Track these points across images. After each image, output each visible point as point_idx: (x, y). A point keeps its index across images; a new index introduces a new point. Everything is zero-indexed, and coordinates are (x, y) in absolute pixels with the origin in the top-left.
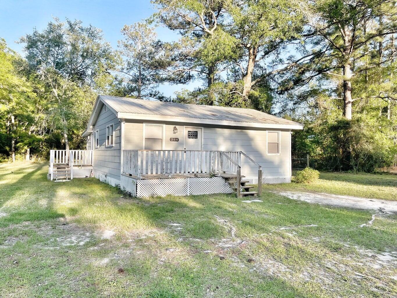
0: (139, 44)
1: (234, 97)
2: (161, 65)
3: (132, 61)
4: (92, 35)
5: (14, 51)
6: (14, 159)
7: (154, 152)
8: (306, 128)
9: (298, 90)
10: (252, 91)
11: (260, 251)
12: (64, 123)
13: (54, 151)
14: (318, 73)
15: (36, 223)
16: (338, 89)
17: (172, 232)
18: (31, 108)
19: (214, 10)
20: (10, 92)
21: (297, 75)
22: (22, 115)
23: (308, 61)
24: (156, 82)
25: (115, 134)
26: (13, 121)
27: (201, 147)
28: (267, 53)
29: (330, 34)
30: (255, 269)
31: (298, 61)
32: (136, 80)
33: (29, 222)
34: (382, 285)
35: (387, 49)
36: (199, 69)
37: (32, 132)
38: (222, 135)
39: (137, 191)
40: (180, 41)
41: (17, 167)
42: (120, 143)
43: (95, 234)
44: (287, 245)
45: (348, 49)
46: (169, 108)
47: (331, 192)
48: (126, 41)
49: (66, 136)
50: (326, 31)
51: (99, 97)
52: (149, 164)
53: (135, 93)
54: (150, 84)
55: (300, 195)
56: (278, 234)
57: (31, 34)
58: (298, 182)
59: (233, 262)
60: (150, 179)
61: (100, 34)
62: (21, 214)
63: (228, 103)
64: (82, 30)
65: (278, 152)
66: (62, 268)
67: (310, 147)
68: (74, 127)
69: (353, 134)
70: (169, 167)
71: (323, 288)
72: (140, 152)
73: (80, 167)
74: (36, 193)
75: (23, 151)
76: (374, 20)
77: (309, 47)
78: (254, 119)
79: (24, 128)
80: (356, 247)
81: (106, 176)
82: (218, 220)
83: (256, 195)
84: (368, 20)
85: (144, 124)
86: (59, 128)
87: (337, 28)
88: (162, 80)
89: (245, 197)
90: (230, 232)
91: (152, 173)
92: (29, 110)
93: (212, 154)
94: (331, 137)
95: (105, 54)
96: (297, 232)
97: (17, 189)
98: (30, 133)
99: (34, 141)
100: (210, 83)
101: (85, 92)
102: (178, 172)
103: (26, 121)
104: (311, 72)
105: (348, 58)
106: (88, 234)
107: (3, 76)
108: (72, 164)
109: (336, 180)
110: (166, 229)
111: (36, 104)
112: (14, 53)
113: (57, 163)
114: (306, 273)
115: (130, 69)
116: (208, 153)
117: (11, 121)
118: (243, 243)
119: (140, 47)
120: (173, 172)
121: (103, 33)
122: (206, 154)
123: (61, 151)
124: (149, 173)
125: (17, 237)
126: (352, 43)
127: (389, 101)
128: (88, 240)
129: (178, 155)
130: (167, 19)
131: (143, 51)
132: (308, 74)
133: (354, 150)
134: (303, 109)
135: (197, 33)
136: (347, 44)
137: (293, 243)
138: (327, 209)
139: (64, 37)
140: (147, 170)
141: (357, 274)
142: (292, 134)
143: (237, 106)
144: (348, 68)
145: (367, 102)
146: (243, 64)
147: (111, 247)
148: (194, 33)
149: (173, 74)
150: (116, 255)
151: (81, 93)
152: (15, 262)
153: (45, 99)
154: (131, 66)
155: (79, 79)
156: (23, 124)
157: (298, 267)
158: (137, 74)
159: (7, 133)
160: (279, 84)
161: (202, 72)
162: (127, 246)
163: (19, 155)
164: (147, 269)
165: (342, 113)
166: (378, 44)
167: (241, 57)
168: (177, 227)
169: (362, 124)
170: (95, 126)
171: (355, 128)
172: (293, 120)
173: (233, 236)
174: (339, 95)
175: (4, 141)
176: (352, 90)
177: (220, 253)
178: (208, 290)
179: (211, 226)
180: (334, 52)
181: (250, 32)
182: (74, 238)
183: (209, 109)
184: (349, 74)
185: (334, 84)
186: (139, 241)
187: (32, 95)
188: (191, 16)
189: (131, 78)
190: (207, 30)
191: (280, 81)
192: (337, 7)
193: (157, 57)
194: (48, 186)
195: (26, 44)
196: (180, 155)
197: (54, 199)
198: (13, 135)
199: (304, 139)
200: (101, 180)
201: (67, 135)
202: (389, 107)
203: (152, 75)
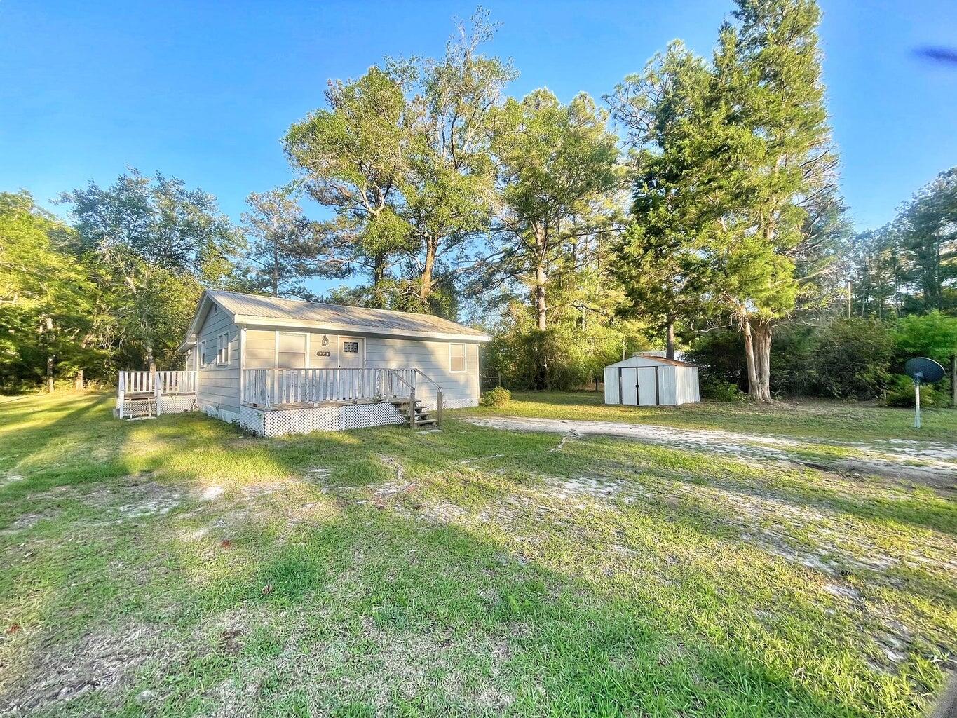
0: (274, 220)
1: (410, 299)
2: (307, 251)
3: (263, 243)
4: (199, 201)
5: (50, 212)
6: (52, 388)
7: (291, 371)
8: (497, 340)
9: (489, 294)
10: (432, 293)
11: (432, 493)
12: (145, 328)
13: (127, 373)
14: (508, 275)
15: (83, 487)
16: (531, 295)
17: (315, 481)
18: (85, 305)
19: (381, 185)
20: (42, 279)
21: (487, 276)
22: (68, 317)
23: (499, 260)
24: (301, 275)
25: (232, 346)
26: (50, 326)
27: (363, 364)
28: (449, 246)
29: (522, 231)
30: (423, 516)
31: (487, 259)
32: (269, 271)
33: (68, 486)
34: (566, 517)
35: (581, 253)
36: (362, 259)
37: (89, 344)
38: (392, 347)
39: (264, 428)
40: (334, 221)
41: (56, 400)
42: (239, 359)
43: (190, 495)
44: (466, 482)
45: (540, 250)
46: (317, 310)
47: (522, 415)
48: (254, 215)
49: (150, 350)
50: (517, 225)
51: (205, 292)
52: (284, 388)
53: (269, 289)
54: (291, 277)
55: (489, 420)
56: (457, 469)
57: (85, 188)
58: (486, 406)
59: (395, 512)
60: (285, 410)
61: (214, 203)
62: (53, 476)
63: (403, 307)
64: (183, 194)
65: (463, 369)
66: (122, 553)
67: (503, 362)
68: (164, 335)
69: (547, 347)
70: (314, 392)
71: (501, 529)
72: (268, 372)
73: (174, 397)
74: (89, 439)
75: (70, 374)
76: (568, 219)
77: (499, 244)
78: (434, 328)
79: (72, 337)
80: (543, 476)
81: (217, 408)
82: (382, 460)
83: (434, 424)
84: (561, 218)
85: (277, 333)
86: (138, 338)
87: (529, 225)
88: (310, 273)
89: (421, 428)
90: (396, 473)
91: (288, 402)
92: (80, 309)
93: (377, 374)
94: (524, 351)
95: (222, 232)
96: (480, 465)
97: (51, 435)
98: (84, 346)
99: (91, 359)
100: (377, 279)
101: (184, 284)
102: (328, 399)
103: (76, 326)
104: (502, 273)
105: (541, 260)
106: (177, 496)
107: (27, 252)
108: (159, 392)
109: (529, 401)
110: (305, 478)
111: (95, 300)
112: (51, 215)
113: (132, 391)
114: (484, 514)
115: (261, 254)
116: (372, 371)
117: (45, 327)
118: (411, 486)
119: (276, 225)
120: (321, 399)
121: (217, 202)
122: (369, 373)
123: (139, 373)
124: (284, 401)
125: (40, 512)
126: (544, 243)
127: (584, 311)
128: (175, 505)
129: (328, 374)
130: (317, 189)
131: (280, 231)
132: (498, 276)
133: (549, 364)
134: (494, 317)
135: (360, 213)
136: (539, 244)
137: (473, 479)
138: (516, 434)
139: (149, 200)
140: (281, 397)
141: (541, 507)
142: (479, 347)
143: (412, 311)
144: (541, 271)
145: (561, 312)
146: (420, 258)
147: (214, 512)
148: (354, 213)
149: (326, 264)
150: (221, 521)
151: (178, 286)
152: (29, 554)
153: (114, 292)
154: (262, 251)
155: (174, 264)
156: (69, 331)
157: (476, 508)
158: (271, 262)
159: (37, 345)
160: (465, 285)
161: (366, 263)
162: (240, 508)
163: (62, 381)
164: (269, 536)
165: (536, 323)
166: (572, 246)
167: (417, 248)
168: (323, 473)
169: (556, 335)
170: (201, 336)
171: (549, 341)
172: (483, 330)
173: (399, 477)
174: (533, 302)
175: (31, 360)
176: (546, 297)
177: (380, 502)
178: (357, 553)
179: (371, 469)
180: (526, 252)
181: (427, 217)
182: (150, 505)
183: (374, 313)
184: (542, 278)
185: (527, 289)
186: (261, 499)
187: (89, 286)
188: (350, 189)
189: (263, 267)
190: (371, 210)
191: (466, 282)
192: (527, 199)
193: (301, 241)
194: (114, 428)
195: (73, 205)
196: (331, 375)
197: (122, 447)
198: (50, 349)
199: (496, 353)
200: (209, 414)
201: (152, 347)
202: (583, 317)
203: (294, 265)
